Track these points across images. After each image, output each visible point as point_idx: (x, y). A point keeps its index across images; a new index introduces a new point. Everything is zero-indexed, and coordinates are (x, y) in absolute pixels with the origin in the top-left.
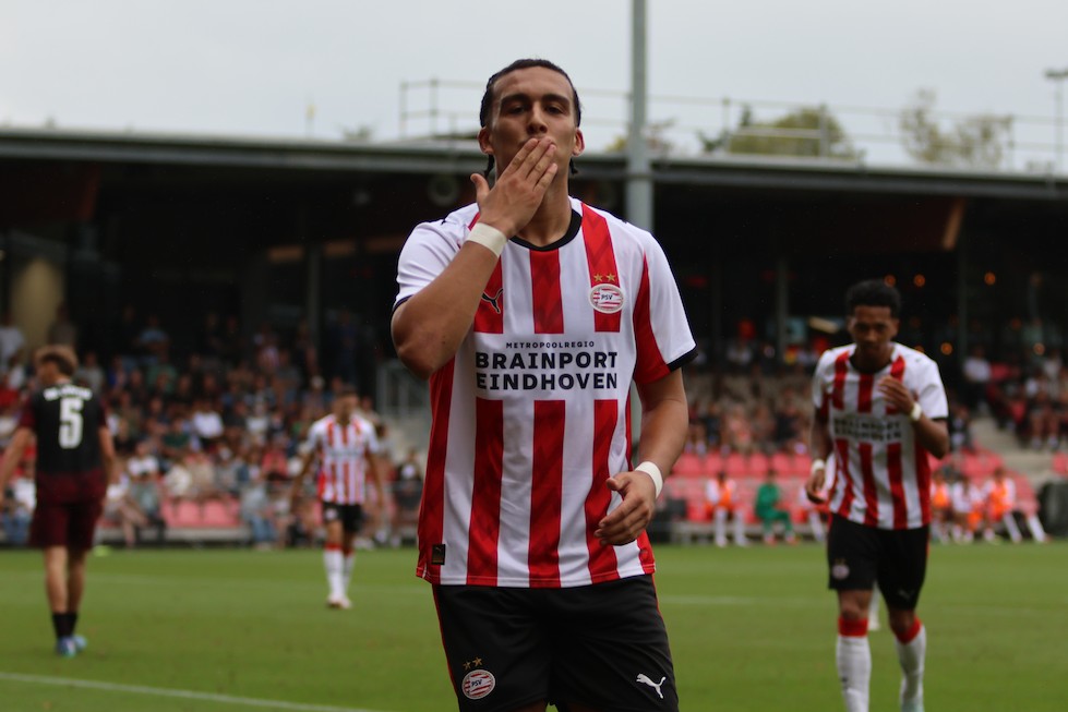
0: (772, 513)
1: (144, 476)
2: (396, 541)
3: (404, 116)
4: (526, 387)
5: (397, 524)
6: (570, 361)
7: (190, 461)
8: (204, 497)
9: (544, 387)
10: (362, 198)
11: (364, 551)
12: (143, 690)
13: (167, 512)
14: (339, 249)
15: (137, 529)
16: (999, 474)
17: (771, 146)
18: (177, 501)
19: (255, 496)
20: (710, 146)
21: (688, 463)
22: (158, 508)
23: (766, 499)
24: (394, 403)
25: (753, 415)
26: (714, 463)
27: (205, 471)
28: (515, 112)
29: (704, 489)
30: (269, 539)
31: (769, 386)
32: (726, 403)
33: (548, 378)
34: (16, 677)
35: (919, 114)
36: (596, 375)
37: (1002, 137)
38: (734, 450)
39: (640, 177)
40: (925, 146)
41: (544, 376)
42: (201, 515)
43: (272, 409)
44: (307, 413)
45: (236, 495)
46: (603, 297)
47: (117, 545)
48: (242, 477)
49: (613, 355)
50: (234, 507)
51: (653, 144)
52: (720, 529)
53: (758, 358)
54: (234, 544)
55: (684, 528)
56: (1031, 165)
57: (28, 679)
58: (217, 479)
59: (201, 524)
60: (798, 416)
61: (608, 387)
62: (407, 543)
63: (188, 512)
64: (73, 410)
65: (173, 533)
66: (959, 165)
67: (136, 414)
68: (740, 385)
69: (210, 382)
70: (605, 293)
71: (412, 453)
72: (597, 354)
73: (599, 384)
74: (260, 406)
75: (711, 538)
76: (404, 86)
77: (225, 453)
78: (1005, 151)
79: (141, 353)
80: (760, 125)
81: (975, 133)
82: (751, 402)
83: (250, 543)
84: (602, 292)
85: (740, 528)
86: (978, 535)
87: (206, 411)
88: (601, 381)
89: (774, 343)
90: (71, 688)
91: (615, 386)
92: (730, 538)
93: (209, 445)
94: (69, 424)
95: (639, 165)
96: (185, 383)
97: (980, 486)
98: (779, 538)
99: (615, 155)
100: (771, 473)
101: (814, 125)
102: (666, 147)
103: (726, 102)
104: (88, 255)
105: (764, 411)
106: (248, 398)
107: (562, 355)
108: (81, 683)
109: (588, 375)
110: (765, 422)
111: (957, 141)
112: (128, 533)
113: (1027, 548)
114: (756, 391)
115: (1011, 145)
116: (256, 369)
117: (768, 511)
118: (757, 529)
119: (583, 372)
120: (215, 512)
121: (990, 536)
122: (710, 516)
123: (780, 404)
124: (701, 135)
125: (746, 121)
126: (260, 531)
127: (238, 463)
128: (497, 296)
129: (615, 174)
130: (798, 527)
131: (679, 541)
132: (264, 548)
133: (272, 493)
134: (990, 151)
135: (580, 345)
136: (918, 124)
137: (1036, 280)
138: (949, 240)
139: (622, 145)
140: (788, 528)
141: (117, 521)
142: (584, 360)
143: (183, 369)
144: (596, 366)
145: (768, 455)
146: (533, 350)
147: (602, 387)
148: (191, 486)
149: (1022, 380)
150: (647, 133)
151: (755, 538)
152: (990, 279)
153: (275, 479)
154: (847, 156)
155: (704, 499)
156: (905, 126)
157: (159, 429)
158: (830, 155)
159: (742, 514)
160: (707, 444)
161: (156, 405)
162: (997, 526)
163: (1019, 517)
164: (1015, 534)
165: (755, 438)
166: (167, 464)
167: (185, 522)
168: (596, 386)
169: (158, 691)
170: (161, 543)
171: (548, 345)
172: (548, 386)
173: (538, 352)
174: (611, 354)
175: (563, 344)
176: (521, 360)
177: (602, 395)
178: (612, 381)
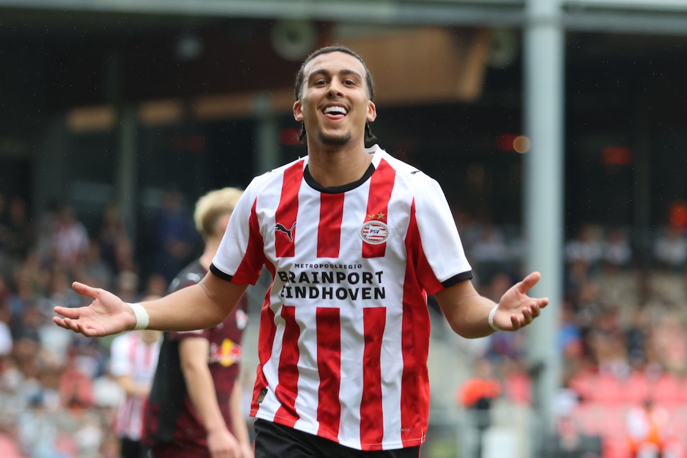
4: (311, 297)
6: (344, 278)
9: (324, 297)
10: (189, 48)
14: (160, 113)
26: (639, 387)
28: (319, 84)
33: (328, 290)
36: (364, 290)
38: (665, 371)
41: (324, 289)
46: (371, 231)
49: (379, 274)
61: (376, 297)
70: (374, 228)
72: (365, 274)
73: (367, 296)
84: (371, 228)
88: (369, 293)
91: (383, 297)
95: (545, 6)
107: (338, 274)
109: (357, 290)
119: (353, 288)
128: (292, 229)
135: (350, 267)
142: (354, 278)
144: (364, 282)
146: (315, 270)
147: (370, 298)
160: (629, 363)
168: (364, 298)
171: (326, 266)
172: (328, 296)
173: (320, 271)
174: (377, 274)
175: (338, 266)
176: (306, 277)
177: (371, 304)
178: (380, 293)
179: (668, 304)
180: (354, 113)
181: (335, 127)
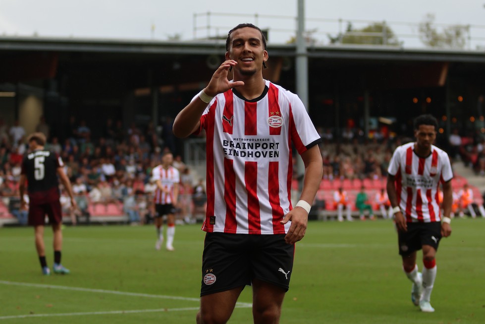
0: (364, 206)
1: (81, 193)
2: (194, 221)
3: (195, 29)
4: (241, 156)
5: (195, 213)
6: (259, 146)
7: (101, 186)
8: (107, 202)
9: (248, 156)
10: (177, 66)
11: (179, 225)
12: (82, 289)
13: (91, 210)
14: (166, 89)
15: (77, 217)
16: (465, 187)
17: (361, 40)
18: (95, 204)
19: (130, 201)
20: (333, 41)
21: (326, 184)
22: (87, 207)
23: (360, 200)
24: (192, 159)
25: (355, 161)
26: (337, 184)
27: (107, 190)
28: (238, 46)
29: (333, 195)
30: (137, 221)
31: (362, 149)
32: (342, 156)
33: (250, 153)
34: (24, 284)
35: (428, 25)
36: (270, 152)
37: (465, 35)
38: (346, 178)
39: (302, 55)
40: (430, 39)
41: (248, 152)
42: (106, 210)
43: (137, 162)
44: (153, 163)
45: (121, 201)
46: (274, 121)
47: (69, 224)
48: (124, 193)
49: (277, 144)
50: (121, 206)
51: (308, 40)
52: (340, 213)
53: (356, 136)
54: (121, 223)
55: (324, 213)
56: (478, 47)
57: (29, 285)
58: (113, 194)
59: (106, 214)
60: (374, 163)
61: (275, 156)
62: (199, 221)
63: (100, 209)
64: (40, 163)
65: (93, 218)
66: (446, 48)
67: (75, 165)
68: (349, 148)
69: (109, 150)
70: (274, 119)
71: (201, 181)
72: (271, 144)
73: (271, 155)
74: (132, 160)
75: (336, 217)
76: (195, 15)
77: (116, 182)
78: (467, 41)
79: (78, 137)
80: (356, 31)
81: (453, 33)
82: (354, 156)
83: (128, 223)
84: (273, 119)
85: (349, 213)
86: (457, 215)
87: (107, 163)
89: (363, 129)
90: (49, 289)
91: (278, 156)
92: (345, 217)
93: (109, 178)
94: (39, 169)
95: (302, 50)
96: (98, 151)
97: (457, 192)
98: (367, 217)
99: (291, 45)
100: (363, 187)
101: (380, 30)
102: (314, 41)
103: (340, 21)
104: (53, 93)
105: (359, 160)
106: (126, 157)
107: (256, 144)
108: (53, 287)
109: (267, 152)
110: (360, 165)
111: (445, 36)
112: (73, 219)
113: (479, 220)
114: (356, 151)
115: (469, 38)
116: (130, 144)
117: (362, 205)
118: (357, 213)
119: (265, 151)
120: (112, 209)
121: (462, 215)
122: (336, 207)
123: (366, 157)
124: (329, 36)
125: (349, 29)
126: (133, 217)
127: (123, 187)
128: (231, 119)
129: (291, 54)
130: (375, 212)
131: (322, 219)
132: (134, 225)
133: (137, 200)
134: (460, 41)
135: (263, 140)
136: (427, 29)
137: (481, 99)
138: (442, 81)
139: (293, 40)
140: (371, 213)
141: (68, 214)
142: (265, 146)
143: (97, 145)
144: (270, 148)
145: (361, 180)
146: (244, 142)
147: (272, 157)
148: (101, 197)
149: (475, 144)
150: (305, 35)
151: (356, 217)
152: (461, 99)
153: (139, 193)
154: (395, 44)
155: (333, 200)
156: (421, 30)
157: (87, 172)
158: (388, 44)
159: (350, 206)
160: (334, 175)
161: (85, 161)
162: (465, 210)
163: (475, 206)
164: (473, 214)
165: (355, 172)
166: (91, 187)
167: (98, 213)
168: (270, 157)
169: (88, 290)
170: (88, 223)
171: (250, 140)
172: (250, 156)
173: (246, 142)
174: (276, 144)
175: (256, 140)
176: (239, 145)
177: (273, 160)
178: (276, 154)
179: (347, 154)
180: (257, 60)
181: (248, 66)
